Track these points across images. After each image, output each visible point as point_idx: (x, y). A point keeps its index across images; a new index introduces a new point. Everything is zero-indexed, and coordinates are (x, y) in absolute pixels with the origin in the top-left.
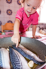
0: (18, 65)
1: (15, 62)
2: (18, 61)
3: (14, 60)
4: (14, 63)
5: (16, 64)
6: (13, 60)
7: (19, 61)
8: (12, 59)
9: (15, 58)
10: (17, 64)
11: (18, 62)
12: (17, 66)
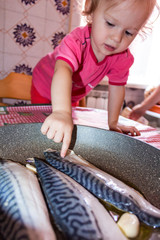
0: (85, 227)
1: (70, 218)
2: (83, 212)
3: (64, 209)
4: (66, 218)
5: (75, 224)
6: (60, 208)
7: (87, 215)
8: (54, 204)
9: (70, 203)
10: (81, 224)
11: (85, 219)
12: (84, 231)
